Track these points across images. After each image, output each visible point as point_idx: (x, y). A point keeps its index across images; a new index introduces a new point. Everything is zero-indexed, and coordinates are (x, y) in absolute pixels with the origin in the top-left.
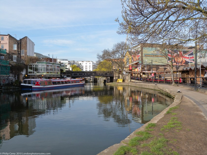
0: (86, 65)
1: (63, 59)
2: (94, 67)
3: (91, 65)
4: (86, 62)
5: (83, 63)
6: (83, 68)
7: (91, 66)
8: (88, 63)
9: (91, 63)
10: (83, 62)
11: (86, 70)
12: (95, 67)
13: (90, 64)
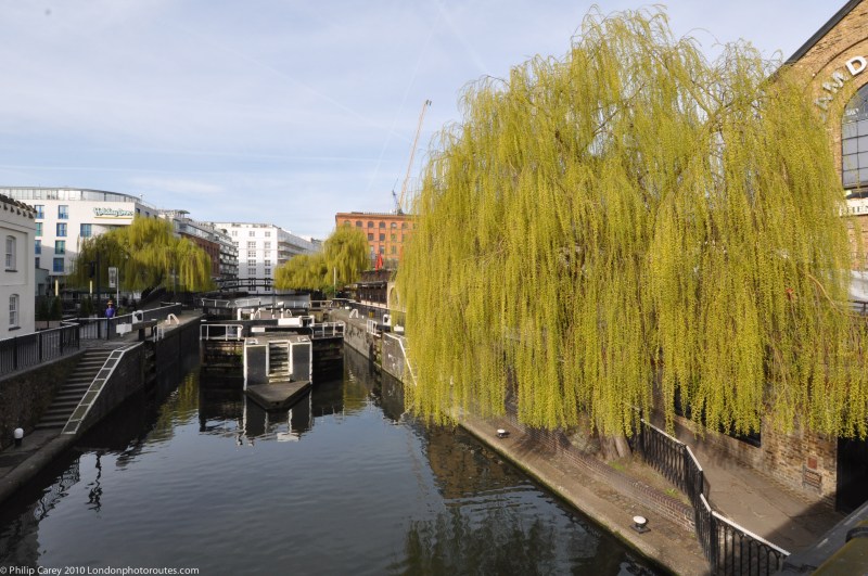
0: (252, 239)
1: (105, 193)
2: (283, 248)
3: (274, 240)
4: (251, 228)
5: (235, 229)
6: (235, 250)
7: (274, 246)
8: (260, 232)
9: (274, 232)
10: (238, 226)
11: (250, 258)
12: (290, 250)
13: (268, 234)
